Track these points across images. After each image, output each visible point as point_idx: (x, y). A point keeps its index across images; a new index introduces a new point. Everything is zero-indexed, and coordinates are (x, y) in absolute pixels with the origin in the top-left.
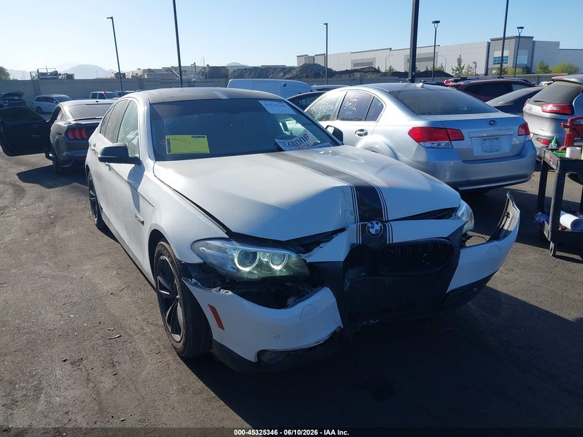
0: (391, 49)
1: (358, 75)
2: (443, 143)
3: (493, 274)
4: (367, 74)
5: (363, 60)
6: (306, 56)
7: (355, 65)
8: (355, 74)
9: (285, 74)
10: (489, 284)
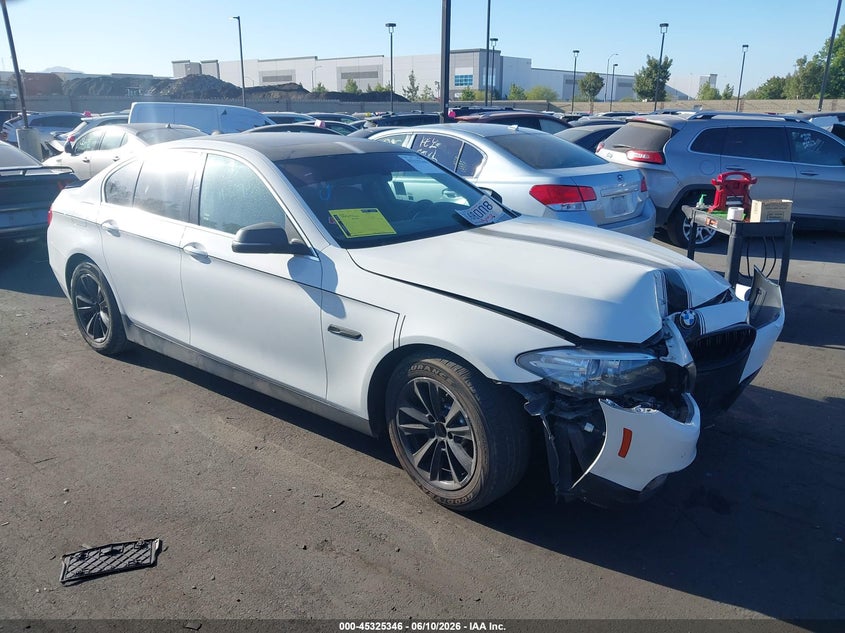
0: (316, 58)
1: (276, 95)
2: (573, 205)
3: (759, 370)
4: (290, 94)
5: (277, 71)
6: (188, 64)
7: (265, 79)
8: (272, 92)
9: (159, 89)
10: (753, 383)
